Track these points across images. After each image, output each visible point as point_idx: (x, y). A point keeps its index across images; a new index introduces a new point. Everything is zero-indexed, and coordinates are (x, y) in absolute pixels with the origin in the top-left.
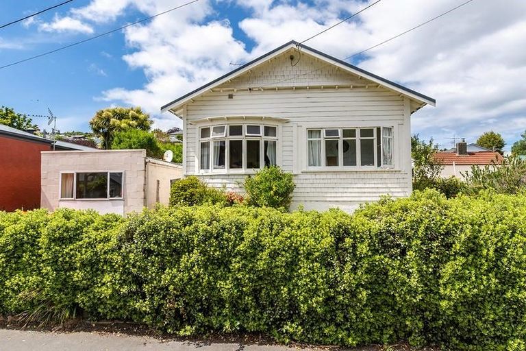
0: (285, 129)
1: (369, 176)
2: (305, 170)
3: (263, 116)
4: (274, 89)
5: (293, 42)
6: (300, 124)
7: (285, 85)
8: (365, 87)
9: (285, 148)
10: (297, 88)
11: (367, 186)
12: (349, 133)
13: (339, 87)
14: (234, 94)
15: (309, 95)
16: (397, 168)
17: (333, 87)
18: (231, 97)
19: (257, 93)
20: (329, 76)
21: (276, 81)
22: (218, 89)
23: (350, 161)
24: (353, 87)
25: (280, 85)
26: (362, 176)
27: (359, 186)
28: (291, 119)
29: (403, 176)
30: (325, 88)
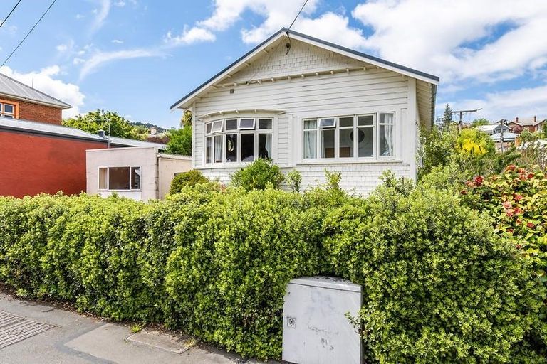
0: (281, 121)
1: (367, 168)
2: (300, 162)
3: (255, 109)
4: (269, 81)
5: (284, 29)
6: (295, 115)
7: (281, 75)
8: (363, 69)
9: (281, 141)
10: (293, 78)
11: (364, 179)
12: (346, 121)
13: (335, 72)
14: (235, 89)
15: (304, 84)
16: (398, 159)
17: (328, 73)
18: (232, 91)
19: (255, 85)
20: (325, 62)
21: (273, 72)
22: (220, 85)
23: (346, 152)
24: (350, 71)
25: (276, 76)
26: (359, 168)
27: (355, 179)
28: (288, 111)
29: (405, 168)
30: (320, 74)
